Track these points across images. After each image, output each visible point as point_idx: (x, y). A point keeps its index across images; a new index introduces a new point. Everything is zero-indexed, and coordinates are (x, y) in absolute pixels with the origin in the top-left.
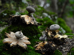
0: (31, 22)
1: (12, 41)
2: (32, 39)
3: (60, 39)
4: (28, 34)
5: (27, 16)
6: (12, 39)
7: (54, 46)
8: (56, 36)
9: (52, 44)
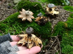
3: (53, 14)
4: (33, 9)
6: (23, 15)
7: (47, 20)
8: (51, 12)
9: (45, 19)
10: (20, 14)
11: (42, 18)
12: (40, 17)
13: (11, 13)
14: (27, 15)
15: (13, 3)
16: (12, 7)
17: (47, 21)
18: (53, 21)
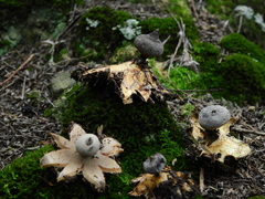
0: (142, 93)
1: (65, 162)
2: (137, 147)
3: (221, 160)
4: (126, 130)
5: (134, 66)
6: (68, 155)
7: (188, 189)
8: (214, 144)
9: (180, 184)
10: (56, 148)
11: (164, 177)
12: (157, 175)
13: (30, 139)
14: (85, 157)
15: (49, 88)
16: (42, 110)
17: (191, 194)
18: (220, 192)
